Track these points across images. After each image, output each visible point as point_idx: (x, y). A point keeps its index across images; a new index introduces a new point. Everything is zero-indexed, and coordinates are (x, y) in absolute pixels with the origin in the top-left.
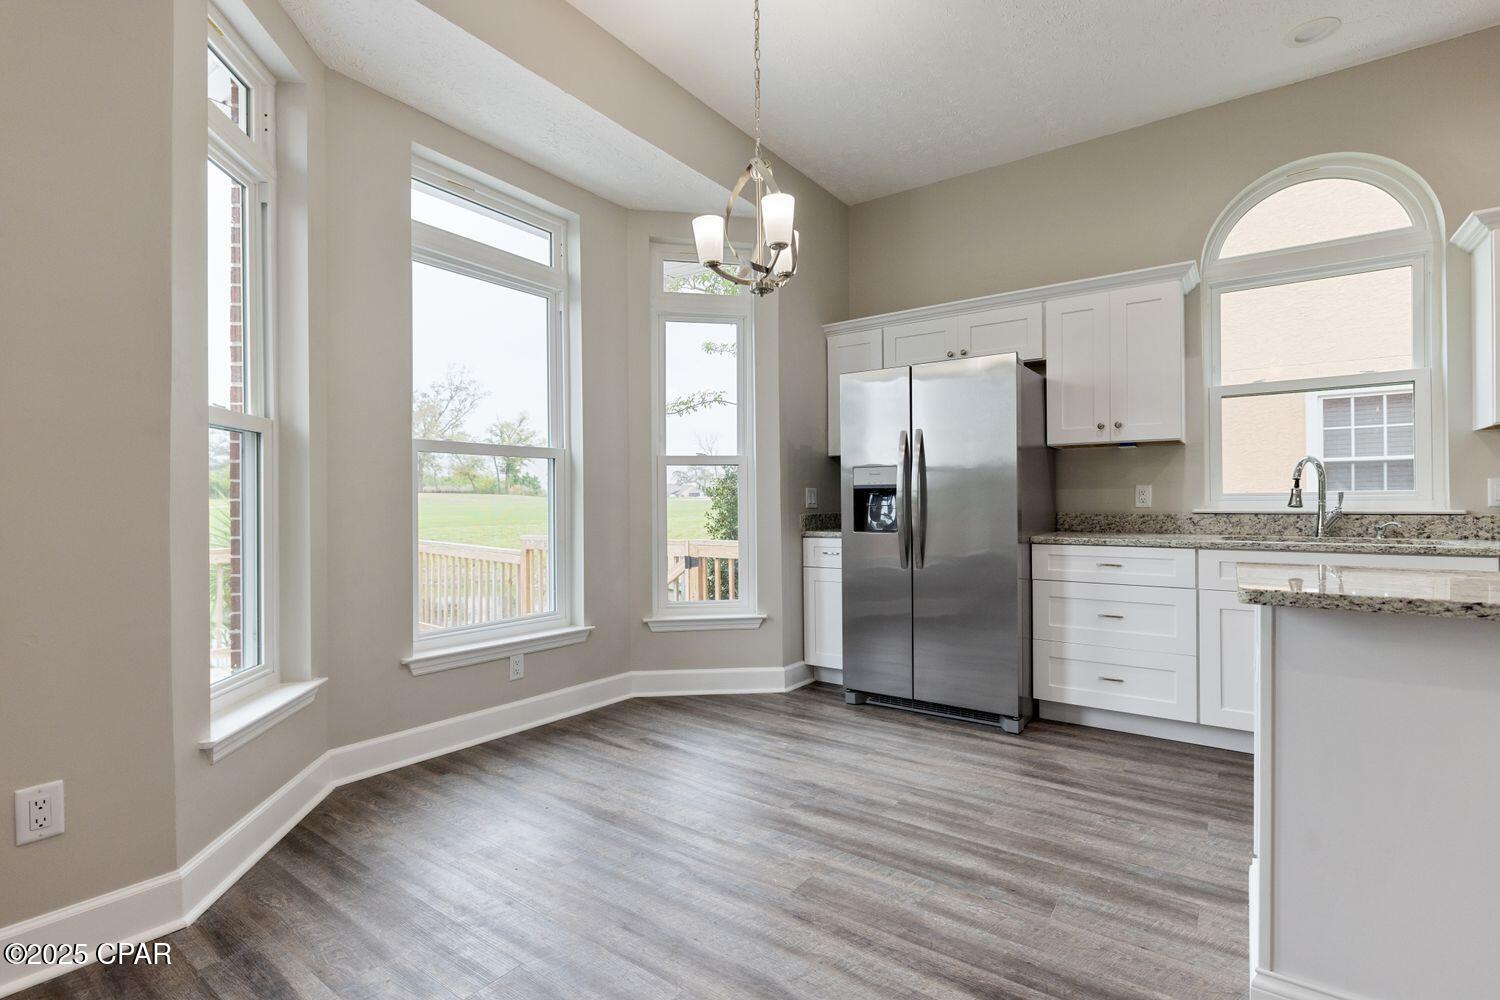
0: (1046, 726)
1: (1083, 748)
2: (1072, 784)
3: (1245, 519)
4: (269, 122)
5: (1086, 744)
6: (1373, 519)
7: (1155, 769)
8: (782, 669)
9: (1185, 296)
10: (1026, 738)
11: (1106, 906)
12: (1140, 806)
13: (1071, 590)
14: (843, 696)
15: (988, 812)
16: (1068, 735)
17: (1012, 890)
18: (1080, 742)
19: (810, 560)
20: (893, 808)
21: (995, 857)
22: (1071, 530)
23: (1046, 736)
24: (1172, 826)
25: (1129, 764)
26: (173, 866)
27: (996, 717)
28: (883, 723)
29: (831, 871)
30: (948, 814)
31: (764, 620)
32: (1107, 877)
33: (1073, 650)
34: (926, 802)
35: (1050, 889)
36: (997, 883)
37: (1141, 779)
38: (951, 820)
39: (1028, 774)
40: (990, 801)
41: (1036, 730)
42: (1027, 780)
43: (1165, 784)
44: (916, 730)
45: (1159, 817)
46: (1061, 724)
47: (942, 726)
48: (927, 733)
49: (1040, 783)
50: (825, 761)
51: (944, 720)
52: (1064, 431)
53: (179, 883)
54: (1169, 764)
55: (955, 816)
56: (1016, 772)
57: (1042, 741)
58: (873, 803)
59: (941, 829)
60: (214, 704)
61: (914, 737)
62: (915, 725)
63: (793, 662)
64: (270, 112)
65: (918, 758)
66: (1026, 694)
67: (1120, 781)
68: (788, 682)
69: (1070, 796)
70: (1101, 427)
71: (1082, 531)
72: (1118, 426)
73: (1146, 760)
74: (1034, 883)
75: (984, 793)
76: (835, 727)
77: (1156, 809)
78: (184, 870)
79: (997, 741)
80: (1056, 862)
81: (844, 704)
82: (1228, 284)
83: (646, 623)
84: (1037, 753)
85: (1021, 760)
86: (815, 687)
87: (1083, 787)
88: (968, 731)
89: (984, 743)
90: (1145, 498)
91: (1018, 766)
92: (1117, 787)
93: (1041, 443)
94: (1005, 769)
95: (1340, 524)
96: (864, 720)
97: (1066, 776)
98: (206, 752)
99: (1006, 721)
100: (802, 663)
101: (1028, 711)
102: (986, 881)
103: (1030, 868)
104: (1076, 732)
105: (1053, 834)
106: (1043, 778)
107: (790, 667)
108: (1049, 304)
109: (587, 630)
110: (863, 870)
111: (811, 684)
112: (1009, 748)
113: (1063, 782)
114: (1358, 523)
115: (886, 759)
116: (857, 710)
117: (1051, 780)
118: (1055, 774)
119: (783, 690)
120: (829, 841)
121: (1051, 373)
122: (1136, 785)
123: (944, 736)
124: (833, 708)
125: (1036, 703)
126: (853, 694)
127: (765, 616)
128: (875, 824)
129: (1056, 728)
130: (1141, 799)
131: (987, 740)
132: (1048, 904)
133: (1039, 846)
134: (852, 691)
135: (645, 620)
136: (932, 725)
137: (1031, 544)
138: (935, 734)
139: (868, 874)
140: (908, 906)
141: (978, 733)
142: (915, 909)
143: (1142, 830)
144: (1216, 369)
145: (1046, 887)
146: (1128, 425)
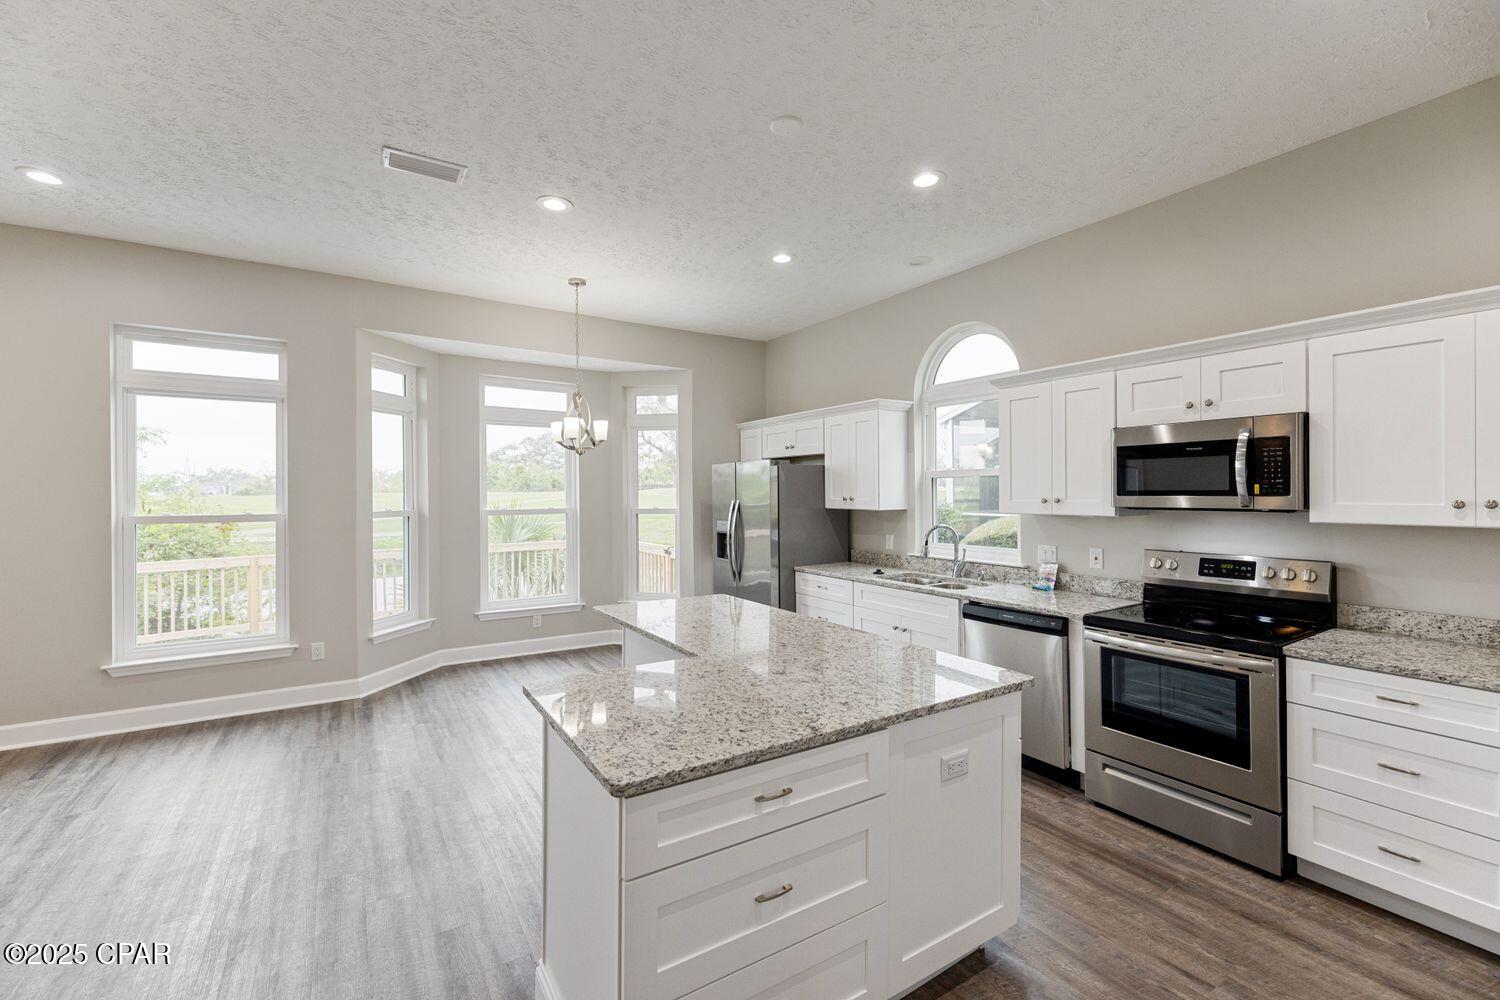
4: (414, 387)
13: (809, 601)
22: (856, 561)
26: (357, 677)
52: (832, 500)
53: (358, 683)
60: (375, 627)
64: (414, 382)
70: (845, 499)
71: (861, 562)
72: (852, 499)
78: (360, 680)
90: (889, 545)
98: (371, 640)
108: (827, 419)
109: (579, 605)
121: (827, 462)
137: (796, 572)
144: (931, 459)
146: (857, 499)
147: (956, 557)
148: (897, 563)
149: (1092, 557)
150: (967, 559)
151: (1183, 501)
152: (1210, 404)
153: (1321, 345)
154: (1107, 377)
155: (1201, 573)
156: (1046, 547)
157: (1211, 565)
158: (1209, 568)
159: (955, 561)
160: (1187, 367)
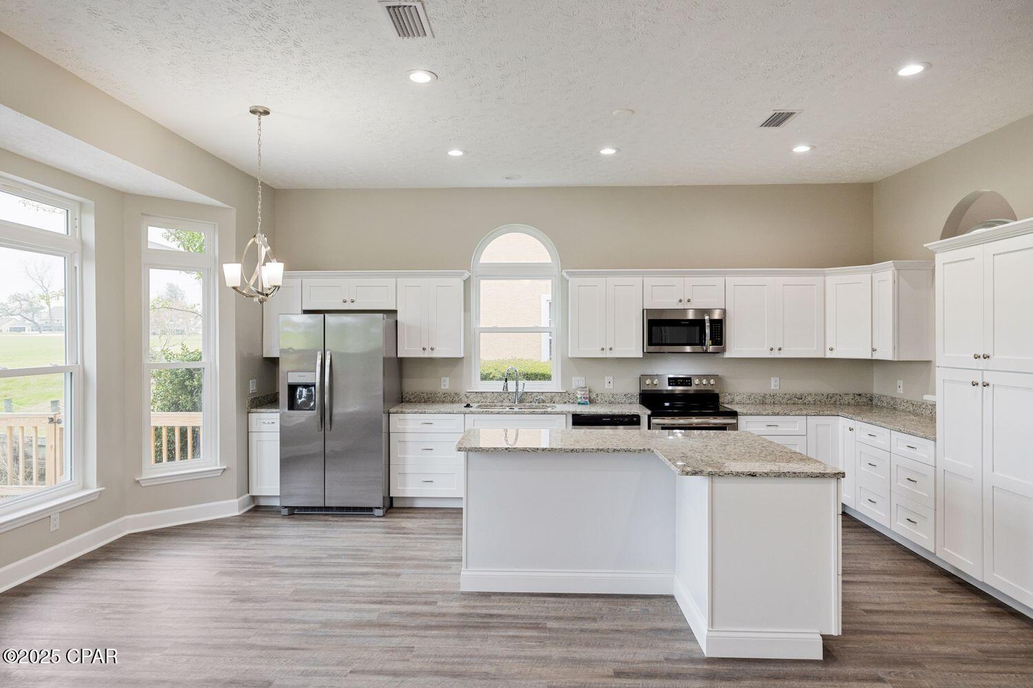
0: (397, 510)
1: (414, 518)
2: (409, 534)
3: (489, 395)
5: (416, 515)
6: (535, 394)
7: (445, 521)
8: (236, 501)
9: (464, 281)
10: (386, 518)
11: (420, 571)
12: (437, 536)
13: (409, 437)
14: (280, 512)
15: (372, 551)
16: (406, 513)
17: (384, 574)
18: (413, 515)
19: (253, 427)
20: (327, 558)
21: (377, 566)
22: (409, 402)
23: (395, 515)
24: (448, 541)
25: (434, 521)
27: (370, 509)
28: (308, 523)
29: (304, 585)
30: (352, 555)
31: (224, 470)
32: (421, 562)
33: (409, 469)
34: (341, 553)
35: (398, 571)
36: (379, 573)
37: (439, 527)
38: (354, 557)
39: (387, 533)
40: (371, 547)
41: (392, 513)
42: (388, 535)
43: (448, 526)
44: (328, 523)
45: (443, 539)
46: (404, 508)
47: (342, 519)
48: (335, 523)
49: (394, 535)
50: (280, 545)
51: (343, 516)
52: (406, 350)
54: (451, 518)
55: (356, 555)
56: (383, 533)
57: (394, 518)
58: (315, 558)
59: (350, 561)
61: (328, 526)
62: (327, 521)
63: (242, 495)
65: (332, 536)
66: (387, 495)
67: (430, 529)
68: (241, 508)
69: (407, 539)
70: (424, 349)
71: (415, 402)
72: (432, 349)
73: (443, 518)
74: (393, 570)
75: (369, 544)
76: (280, 528)
77: (443, 536)
79: (373, 521)
80: (402, 562)
81: (280, 516)
82: (484, 276)
83: (138, 481)
84: (392, 524)
85: (385, 527)
86: (258, 509)
87: (413, 534)
88: (357, 519)
89: (366, 523)
90: (446, 385)
91: (384, 530)
92: (428, 531)
93: (394, 355)
94: (377, 533)
95: (524, 397)
96: (296, 523)
97: (406, 531)
99: (376, 510)
100: (248, 495)
101: (387, 504)
102: (373, 574)
103: (391, 566)
104: (411, 511)
105: (400, 553)
106: (396, 533)
107: (241, 498)
108: (398, 279)
109: (98, 492)
110: (318, 581)
111: (254, 508)
112: (379, 524)
113: (404, 534)
114: (530, 397)
115: (316, 539)
116: (289, 518)
117: (399, 534)
118: (403, 531)
119: (238, 514)
120: (300, 576)
121: (400, 317)
122: (436, 529)
123: (344, 524)
124: (275, 519)
125: (391, 499)
126: (287, 509)
127: (225, 467)
128: (319, 565)
129: (401, 511)
130: (437, 534)
131: (367, 521)
132: (398, 575)
133: (394, 559)
134: (286, 507)
135: (137, 479)
136: (336, 519)
137: (389, 414)
138: (340, 523)
139: (322, 582)
140: (342, 588)
141: (362, 519)
142: (346, 588)
143: (436, 545)
144: (478, 318)
145: (397, 571)
146: (437, 349)
147: (517, 390)
148: (456, 398)
149: (607, 382)
150: (525, 390)
151: (688, 349)
152: (689, 301)
153: (731, 280)
154: (639, 280)
155: (669, 385)
156: (579, 378)
157: (674, 381)
158: (672, 382)
159: (516, 392)
160: (677, 280)
